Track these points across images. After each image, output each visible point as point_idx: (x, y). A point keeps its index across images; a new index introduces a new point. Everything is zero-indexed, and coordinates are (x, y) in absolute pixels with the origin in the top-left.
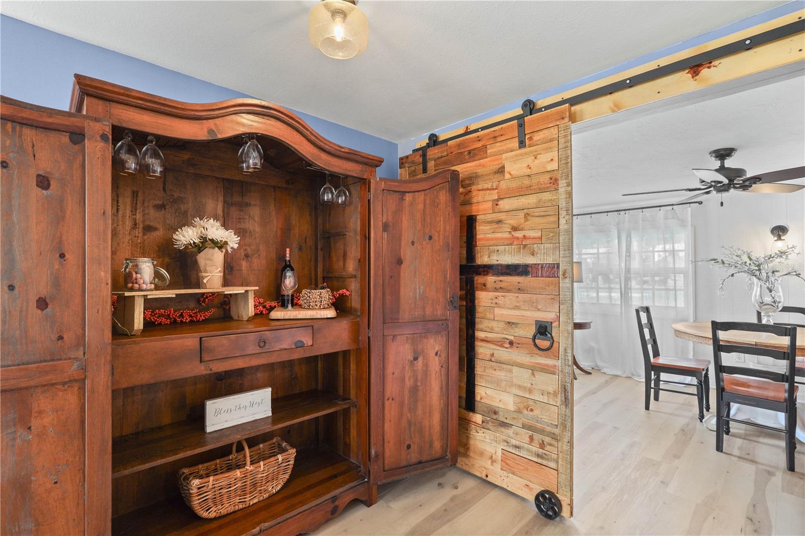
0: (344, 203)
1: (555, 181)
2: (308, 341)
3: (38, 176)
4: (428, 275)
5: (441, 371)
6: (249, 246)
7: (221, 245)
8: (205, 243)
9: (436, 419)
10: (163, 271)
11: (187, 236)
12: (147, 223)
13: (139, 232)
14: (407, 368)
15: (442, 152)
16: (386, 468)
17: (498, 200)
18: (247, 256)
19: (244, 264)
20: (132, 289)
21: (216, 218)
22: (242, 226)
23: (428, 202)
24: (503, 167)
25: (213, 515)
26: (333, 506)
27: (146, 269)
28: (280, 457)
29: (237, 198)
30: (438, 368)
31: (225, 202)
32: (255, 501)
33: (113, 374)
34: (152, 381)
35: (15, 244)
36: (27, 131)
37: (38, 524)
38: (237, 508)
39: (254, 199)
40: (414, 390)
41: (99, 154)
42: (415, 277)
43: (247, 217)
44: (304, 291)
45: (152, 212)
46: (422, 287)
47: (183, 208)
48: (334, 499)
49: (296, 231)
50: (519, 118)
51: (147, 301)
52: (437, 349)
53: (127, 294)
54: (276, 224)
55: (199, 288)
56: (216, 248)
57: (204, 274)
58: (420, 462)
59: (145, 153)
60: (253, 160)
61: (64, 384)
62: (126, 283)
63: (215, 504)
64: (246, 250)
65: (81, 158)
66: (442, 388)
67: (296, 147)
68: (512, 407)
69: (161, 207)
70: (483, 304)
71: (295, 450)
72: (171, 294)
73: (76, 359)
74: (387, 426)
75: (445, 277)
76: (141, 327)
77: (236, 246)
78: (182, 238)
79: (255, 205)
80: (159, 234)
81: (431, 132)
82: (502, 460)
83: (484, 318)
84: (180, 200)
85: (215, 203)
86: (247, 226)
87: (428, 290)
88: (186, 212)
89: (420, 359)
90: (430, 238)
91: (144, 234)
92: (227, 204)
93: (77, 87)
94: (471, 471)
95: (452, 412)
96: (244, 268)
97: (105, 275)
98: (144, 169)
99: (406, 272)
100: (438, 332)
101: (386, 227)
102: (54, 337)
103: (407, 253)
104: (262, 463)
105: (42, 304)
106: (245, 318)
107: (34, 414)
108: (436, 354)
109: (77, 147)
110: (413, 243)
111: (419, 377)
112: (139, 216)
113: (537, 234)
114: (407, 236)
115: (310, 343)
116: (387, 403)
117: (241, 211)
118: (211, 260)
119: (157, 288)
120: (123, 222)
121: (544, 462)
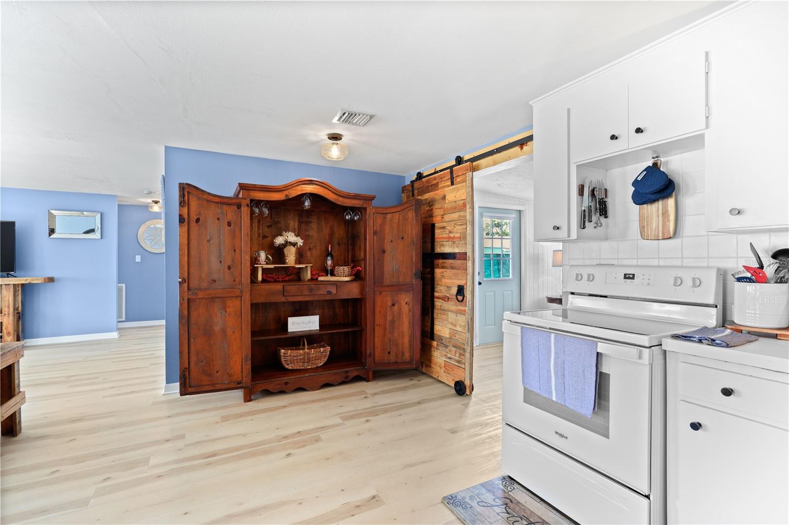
0: (359, 219)
1: (465, 205)
2: (334, 291)
3: (228, 222)
4: (401, 258)
5: (409, 313)
6: (311, 244)
7: (294, 244)
8: (287, 243)
9: (406, 340)
10: (270, 257)
11: (279, 240)
12: (264, 234)
13: (261, 238)
14: (388, 309)
15: (420, 185)
16: (376, 362)
17: (443, 215)
18: (310, 249)
19: (308, 253)
20: (257, 264)
21: (294, 231)
22: (308, 233)
23: (401, 218)
24: (445, 196)
25: (290, 368)
26: (346, 375)
27: (263, 255)
28: (322, 349)
29: (305, 219)
30: (407, 311)
31: (299, 221)
32: (310, 367)
33: (251, 296)
34: (265, 302)
35: (222, 246)
36: (225, 207)
37: (229, 346)
38: (301, 368)
39: (314, 219)
40: (393, 322)
41: (246, 212)
42: (393, 260)
43: (310, 229)
44: (336, 267)
45: (266, 229)
46: (397, 266)
47: (279, 226)
48: (346, 372)
49: (337, 235)
50: (451, 168)
51: (263, 269)
52: (406, 301)
53: (255, 266)
54: (326, 231)
55: (285, 264)
56: (292, 246)
57: (287, 258)
58: (396, 362)
59: (262, 206)
60: (307, 204)
61: (236, 297)
62: (255, 261)
63: (291, 363)
64: (309, 246)
65: (240, 214)
66: (410, 323)
67: (326, 196)
68: (448, 336)
69: (269, 227)
70: (437, 276)
71: (329, 347)
72: (272, 266)
73: (240, 289)
74: (376, 339)
75: (412, 259)
76: (261, 280)
77: (302, 244)
78: (277, 241)
79: (314, 222)
80: (269, 239)
81: (418, 171)
82: (444, 367)
83: (438, 284)
84: (278, 222)
85: (293, 223)
86: (310, 233)
87: (401, 267)
88: (281, 228)
89: (396, 306)
90: (403, 238)
91: (263, 240)
92: (300, 223)
93: (239, 187)
94: (432, 375)
95: (416, 337)
96: (308, 255)
97: (248, 258)
98: (261, 213)
99: (387, 257)
100: (407, 291)
101: (375, 233)
102: (233, 280)
103: (388, 247)
104: (313, 350)
105: (229, 268)
106: (307, 280)
107: (227, 307)
108: (406, 303)
109: (239, 210)
110: (392, 241)
111: (396, 315)
112: (261, 231)
113: (458, 235)
114: (388, 238)
115: (335, 292)
116: (376, 327)
117: (307, 226)
118: (289, 251)
119: (267, 264)
120: (254, 234)
121: (460, 365)
